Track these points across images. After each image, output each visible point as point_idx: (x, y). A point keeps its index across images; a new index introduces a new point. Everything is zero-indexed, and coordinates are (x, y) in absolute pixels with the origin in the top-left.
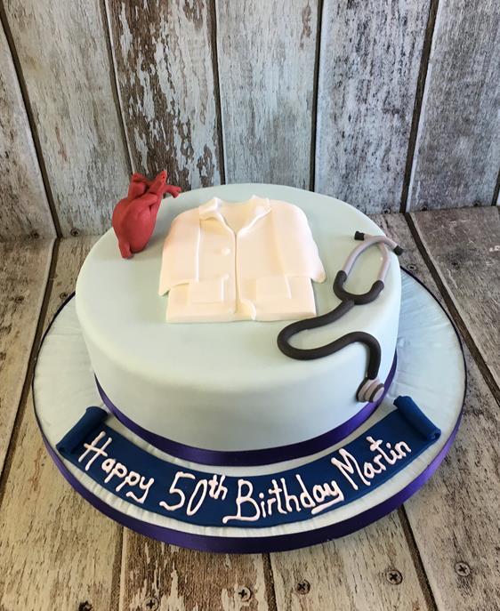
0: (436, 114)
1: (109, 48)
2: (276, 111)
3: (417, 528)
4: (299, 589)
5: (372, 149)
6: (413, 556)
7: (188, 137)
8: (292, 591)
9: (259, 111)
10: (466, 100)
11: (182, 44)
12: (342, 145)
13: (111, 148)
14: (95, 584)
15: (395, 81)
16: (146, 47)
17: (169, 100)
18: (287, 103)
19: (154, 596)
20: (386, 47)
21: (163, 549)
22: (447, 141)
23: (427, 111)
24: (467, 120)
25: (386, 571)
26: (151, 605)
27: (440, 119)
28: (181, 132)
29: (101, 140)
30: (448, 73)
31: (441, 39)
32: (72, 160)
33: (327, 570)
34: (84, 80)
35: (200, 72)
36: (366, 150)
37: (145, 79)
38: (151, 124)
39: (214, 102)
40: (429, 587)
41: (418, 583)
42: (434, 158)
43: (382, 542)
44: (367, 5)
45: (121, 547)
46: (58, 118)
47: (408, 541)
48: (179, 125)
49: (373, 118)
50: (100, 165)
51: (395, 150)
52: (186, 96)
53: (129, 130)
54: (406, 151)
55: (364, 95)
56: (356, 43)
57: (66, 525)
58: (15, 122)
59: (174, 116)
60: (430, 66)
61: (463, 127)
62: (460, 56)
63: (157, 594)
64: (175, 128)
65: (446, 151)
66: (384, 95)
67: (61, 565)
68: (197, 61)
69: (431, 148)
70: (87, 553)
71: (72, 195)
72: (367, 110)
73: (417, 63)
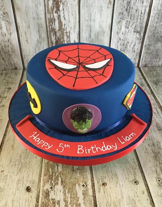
0: (151, 34)
1: (45, 5)
2: (98, 30)
3: (144, 167)
4: (103, 185)
5: (129, 44)
6: (142, 176)
7: (69, 37)
8: (100, 185)
9: (93, 29)
11: (69, 5)
12: (119, 43)
13: (43, 40)
14: (32, 181)
16: (57, 5)
17: (63, 24)
18: (102, 27)
19: (52, 185)
20: (136, 10)
21: (56, 170)
22: (154, 43)
23: (148, 33)
25: (133, 180)
26: (52, 188)
27: (152, 36)
28: (67, 35)
29: (40, 36)
31: (154, 9)
32: (30, 43)
33: (112, 179)
34: (36, 16)
35: (74, 14)
36: (127, 45)
37: (56, 16)
38: (57, 32)
39: (78, 25)
40: (148, 186)
41: (144, 184)
42: (149, 49)
43: (132, 171)
45: (42, 169)
46: (26, 29)
47: (140, 171)
48: (66, 33)
49: (130, 34)
50: (39, 45)
51: (137, 45)
52: (69, 22)
53: (50, 34)
54: (141, 45)
55: (128, 26)
56: (126, 8)
57: (23, 161)
58: (12, 29)
59: (65, 30)
63: (54, 185)
64: (65, 34)
65: (154, 46)
66: (134, 27)
67: (21, 174)
68: (73, 11)
69: (149, 45)
70: (30, 170)
71: (29, 55)
72: (128, 31)
73: (146, 17)
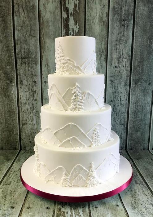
10: (138, 123)
15: (122, 118)
24: (139, 128)
30: (133, 117)
44: (115, 101)
60: (129, 115)
61: (138, 129)
62: (136, 113)
